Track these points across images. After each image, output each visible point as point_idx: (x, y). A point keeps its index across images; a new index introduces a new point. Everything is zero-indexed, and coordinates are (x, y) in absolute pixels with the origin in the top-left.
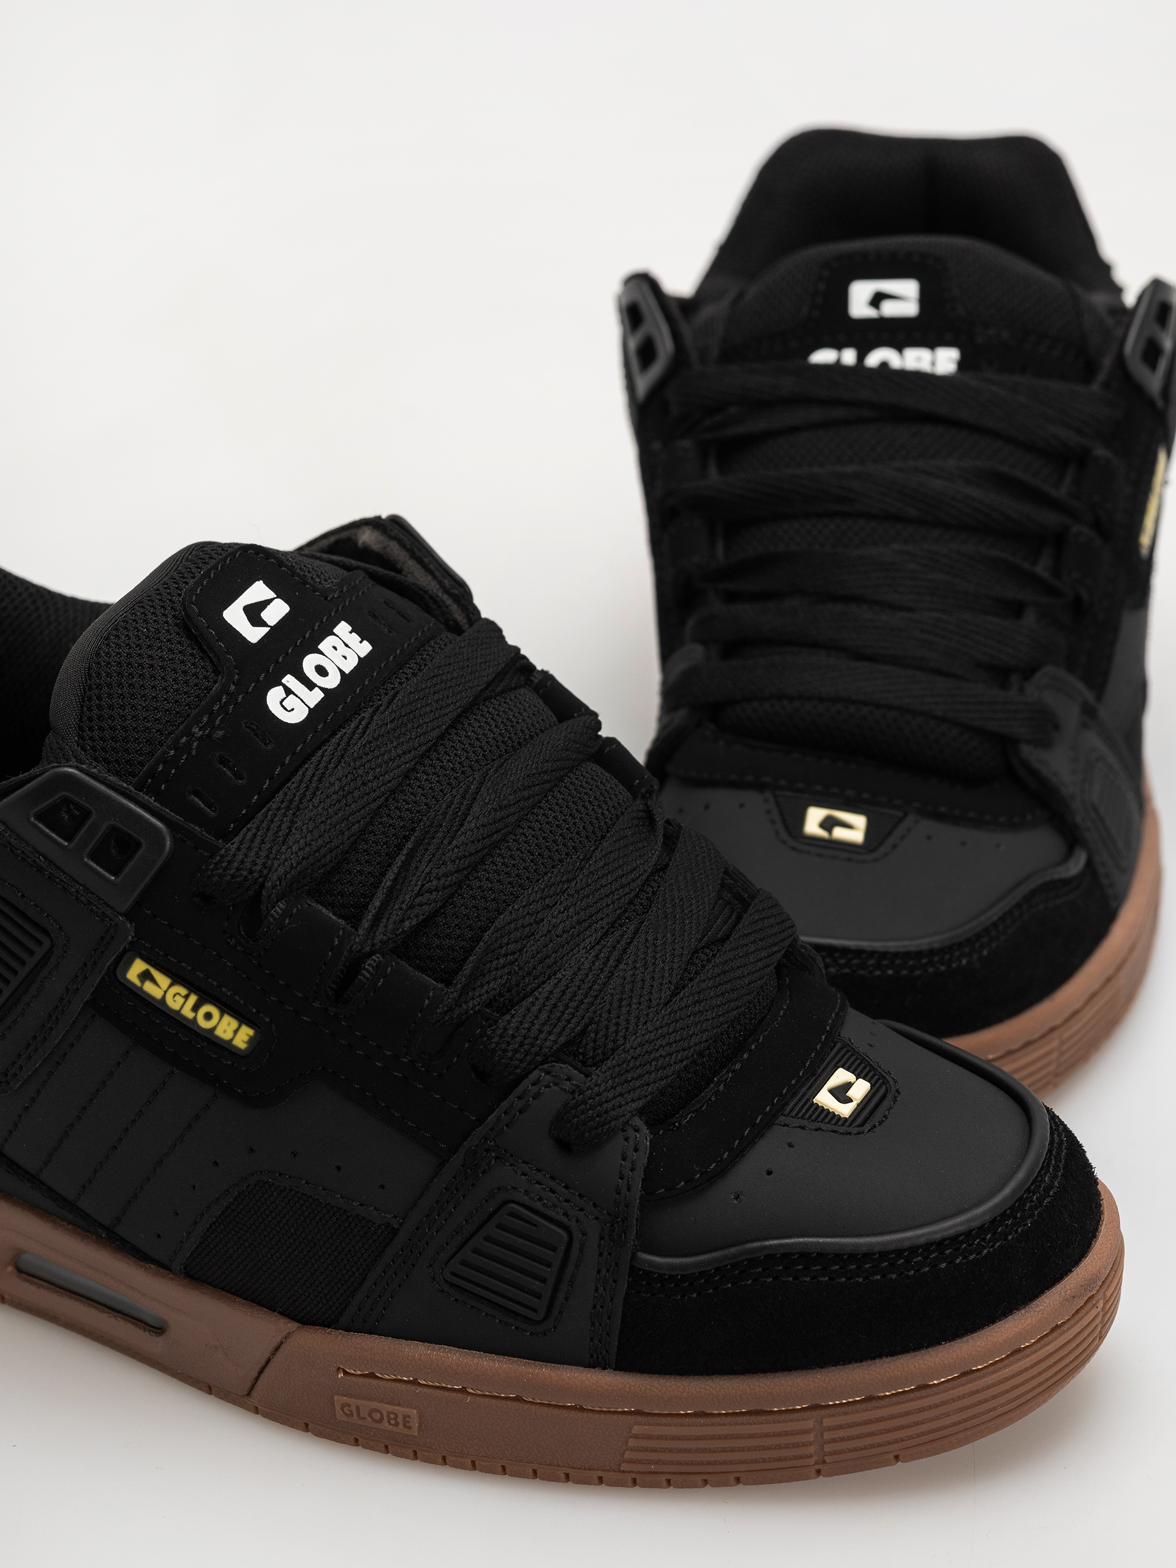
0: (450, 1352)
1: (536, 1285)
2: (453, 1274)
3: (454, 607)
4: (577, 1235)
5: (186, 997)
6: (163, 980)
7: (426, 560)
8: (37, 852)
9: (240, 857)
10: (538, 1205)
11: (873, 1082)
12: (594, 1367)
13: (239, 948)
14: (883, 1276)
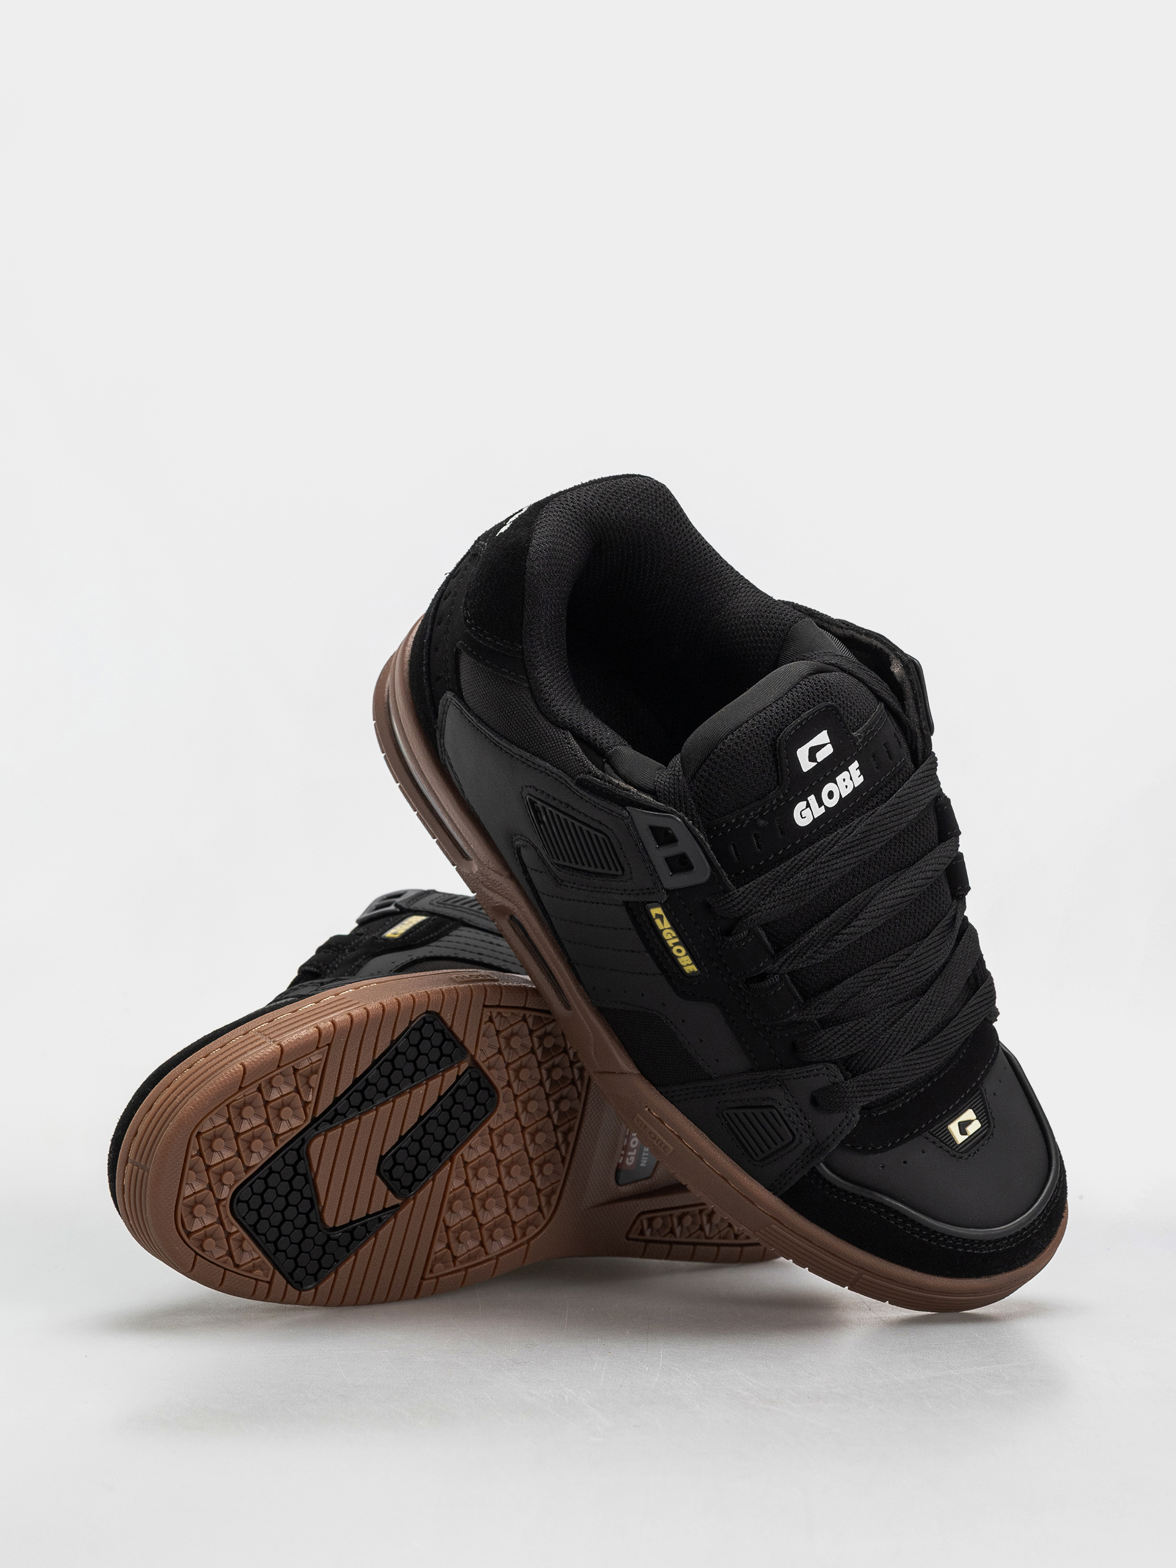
0: (705, 1139)
1: (765, 1148)
2: (727, 1114)
3: (920, 740)
4: (796, 1142)
5: (674, 938)
6: (667, 924)
7: (920, 705)
8: (641, 840)
9: (739, 900)
10: (786, 1118)
11: (983, 1124)
12: (770, 1190)
13: (713, 934)
14: (930, 1241)
